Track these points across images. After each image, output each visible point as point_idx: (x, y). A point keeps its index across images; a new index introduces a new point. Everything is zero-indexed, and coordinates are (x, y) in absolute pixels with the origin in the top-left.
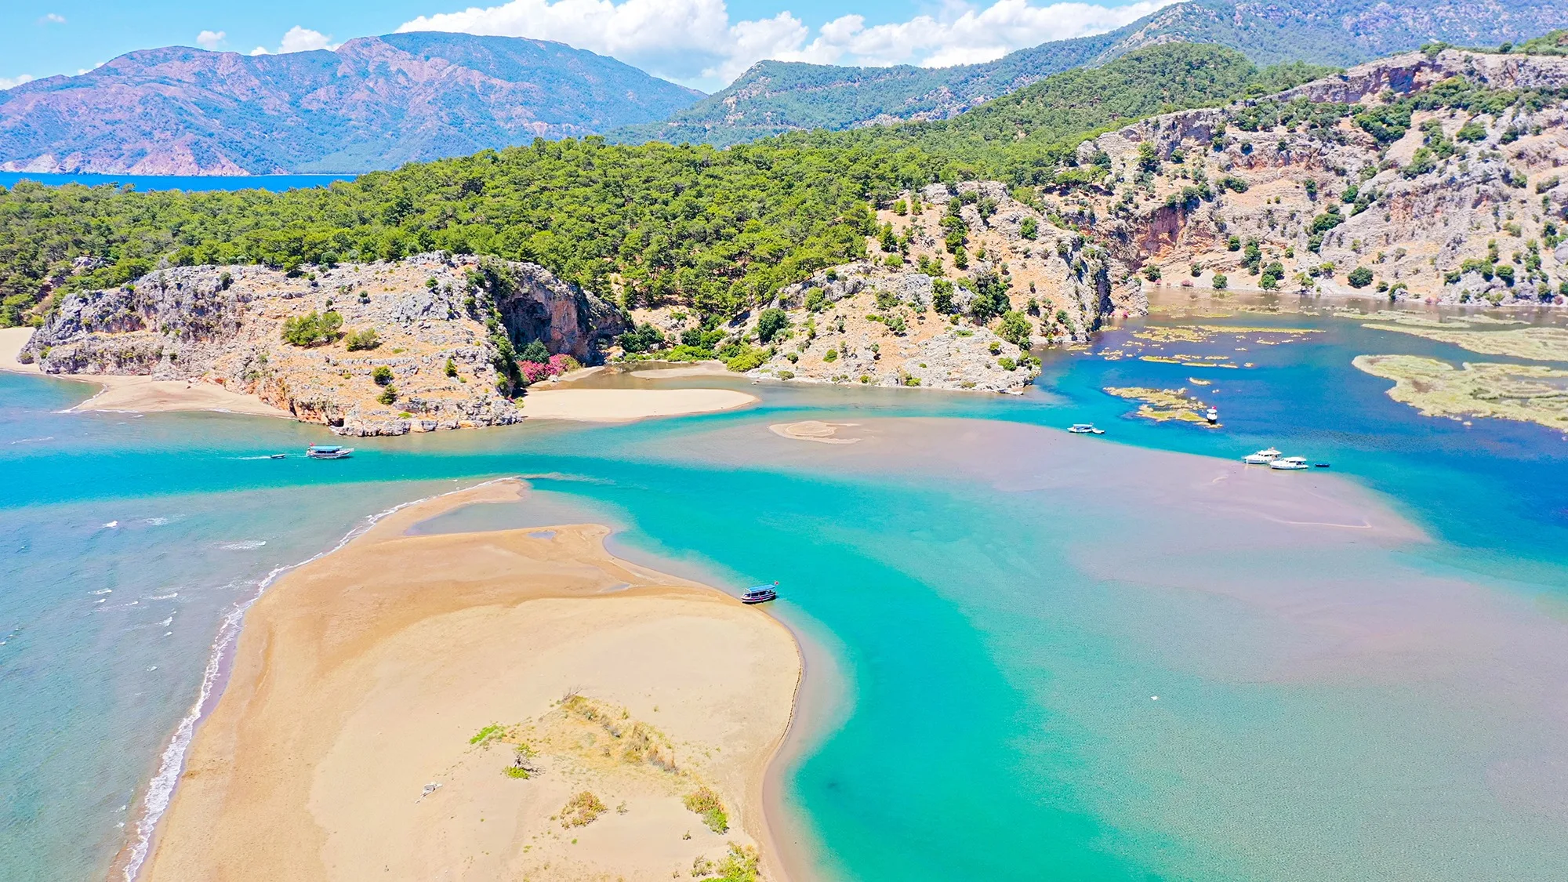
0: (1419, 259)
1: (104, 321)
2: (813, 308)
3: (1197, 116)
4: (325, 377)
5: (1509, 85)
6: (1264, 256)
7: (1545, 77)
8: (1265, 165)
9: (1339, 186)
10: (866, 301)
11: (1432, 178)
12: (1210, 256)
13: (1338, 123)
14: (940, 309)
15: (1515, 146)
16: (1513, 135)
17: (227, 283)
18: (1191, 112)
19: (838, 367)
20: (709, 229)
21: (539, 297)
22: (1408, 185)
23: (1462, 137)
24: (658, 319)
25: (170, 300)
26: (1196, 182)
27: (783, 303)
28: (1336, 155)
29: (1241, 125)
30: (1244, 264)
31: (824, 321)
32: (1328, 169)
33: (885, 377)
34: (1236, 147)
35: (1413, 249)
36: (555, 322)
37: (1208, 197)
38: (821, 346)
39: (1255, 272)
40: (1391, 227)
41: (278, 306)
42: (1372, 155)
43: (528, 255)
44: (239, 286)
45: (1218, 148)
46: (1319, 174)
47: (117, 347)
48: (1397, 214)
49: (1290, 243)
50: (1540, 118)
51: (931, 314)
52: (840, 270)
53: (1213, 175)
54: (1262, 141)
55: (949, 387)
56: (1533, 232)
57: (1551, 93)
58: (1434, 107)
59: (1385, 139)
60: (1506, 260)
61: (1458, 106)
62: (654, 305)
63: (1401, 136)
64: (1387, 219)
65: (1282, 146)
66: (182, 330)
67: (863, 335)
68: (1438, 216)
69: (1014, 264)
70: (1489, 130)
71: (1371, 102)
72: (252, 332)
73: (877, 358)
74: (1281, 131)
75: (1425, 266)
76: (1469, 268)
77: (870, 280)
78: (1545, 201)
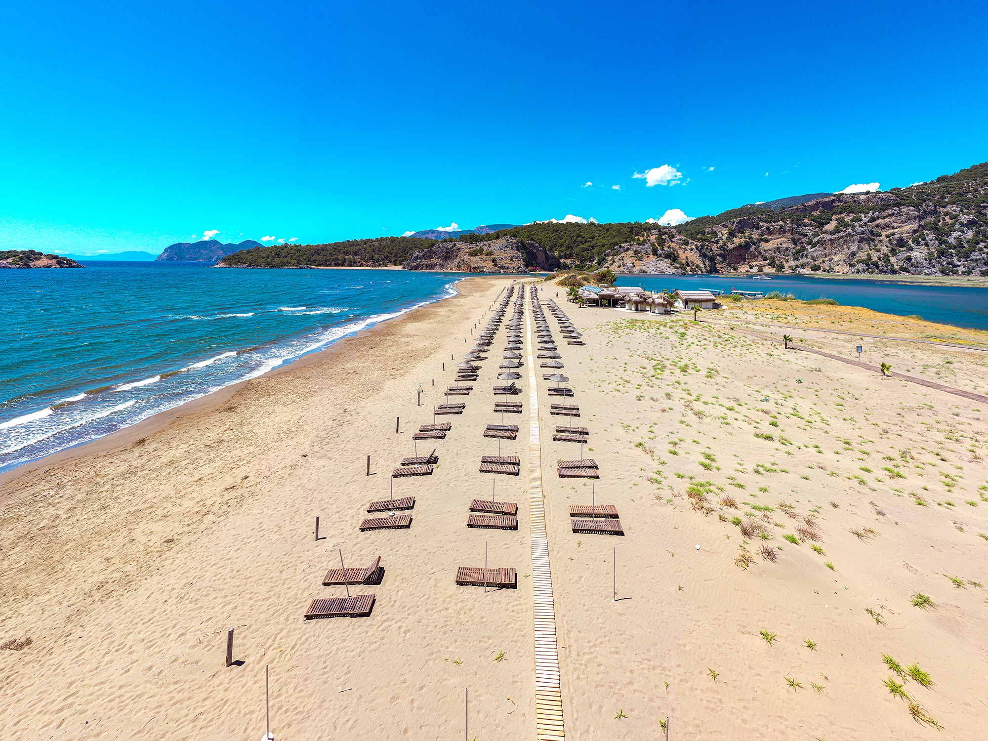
0: (838, 261)
1: (423, 257)
2: (614, 255)
3: (749, 219)
4: (479, 261)
5: (871, 204)
6: (777, 262)
7: (885, 200)
8: (775, 233)
9: (805, 240)
10: (630, 253)
11: (842, 234)
12: (756, 263)
13: (803, 220)
14: (654, 255)
15: (875, 223)
16: (873, 219)
17: (455, 245)
18: (746, 218)
19: (622, 269)
20: (583, 240)
21: (535, 251)
22: (832, 237)
23: (852, 221)
24: (568, 262)
25: (440, 251)
26: (749, 239)
27: (605, 255)
28: (803, 230)
29: (766, 222)
30: (769, 265)
31: (617, 258)
32: (800, 234)
33: (636, 270)
34: (764, 228)
35: (836, 258)
36: (539, 258)
37: (754, 244)
38: (616, 264)
39: (774, 267)
40: (827, 251)
41: (467, 250)
42: (817, 230)
43: (532, 239)
44: (458, 246)
45: (757, 229)
46: (797, 236)
47: (426, 263)
48: (828, 247)
49: (787, 258)
50: (884, 214)
51: (651, 256)
52: (623, 245)
53: (755, 236)
54: (772, 227)
55: (656, 273)
56: (885, 250)
57: (888, 205)
58: (841, 213)
59: (822, 225)
60: (875, 259)
61: (851, 212)
62: (566, 258)
63: (829, 223)
64: (825, 249)
65: (781, 227)
66: (442, 257)
67: (628, 261)
68: (845, 246)
69: (680, 252)
70: (863, 218)
71: (816, 213)
72: (460, 256)
73: (634, 266)
74: (781, 223)
75: (841, 263)
76: (859, 262)
77: (632, 247)
78: (890, 240)
